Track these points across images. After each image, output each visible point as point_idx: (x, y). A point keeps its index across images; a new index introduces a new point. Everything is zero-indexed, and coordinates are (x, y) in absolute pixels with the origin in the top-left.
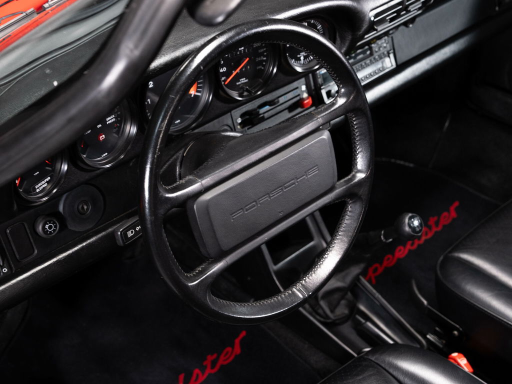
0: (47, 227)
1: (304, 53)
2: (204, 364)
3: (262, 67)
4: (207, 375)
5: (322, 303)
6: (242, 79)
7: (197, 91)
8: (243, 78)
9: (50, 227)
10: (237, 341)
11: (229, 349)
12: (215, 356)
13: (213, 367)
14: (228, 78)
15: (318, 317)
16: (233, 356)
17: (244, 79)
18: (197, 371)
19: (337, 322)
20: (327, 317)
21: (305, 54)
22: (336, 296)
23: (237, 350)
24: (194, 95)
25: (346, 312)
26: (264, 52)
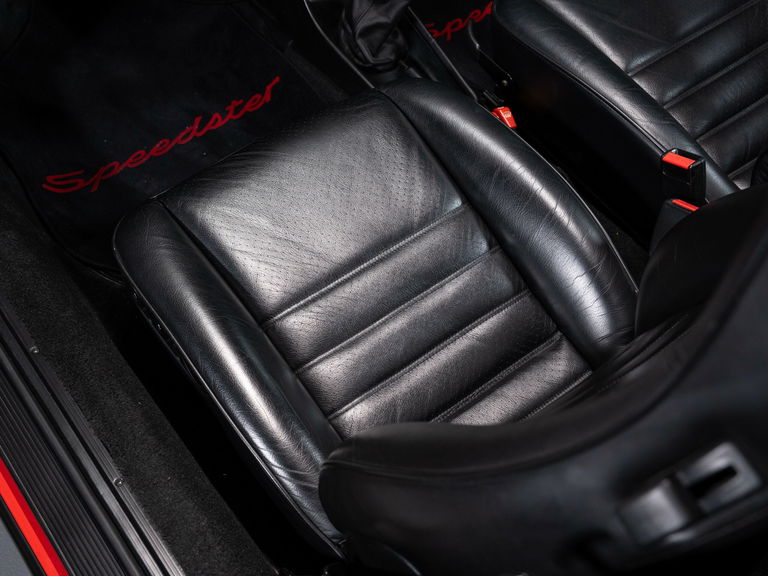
2: (227, 109)
4: (227, 120)
5: (360, 42)
10: (269, 88)
11: (258, 96)
12: (241, 101)
13: (236, 113)
15: (357, 61)
16: (261, 104)
18: (217, 115)
19: (380, 68)
20: (367, 61)
22: (378, 35)
23: (267, 97)
25: (392, 58)
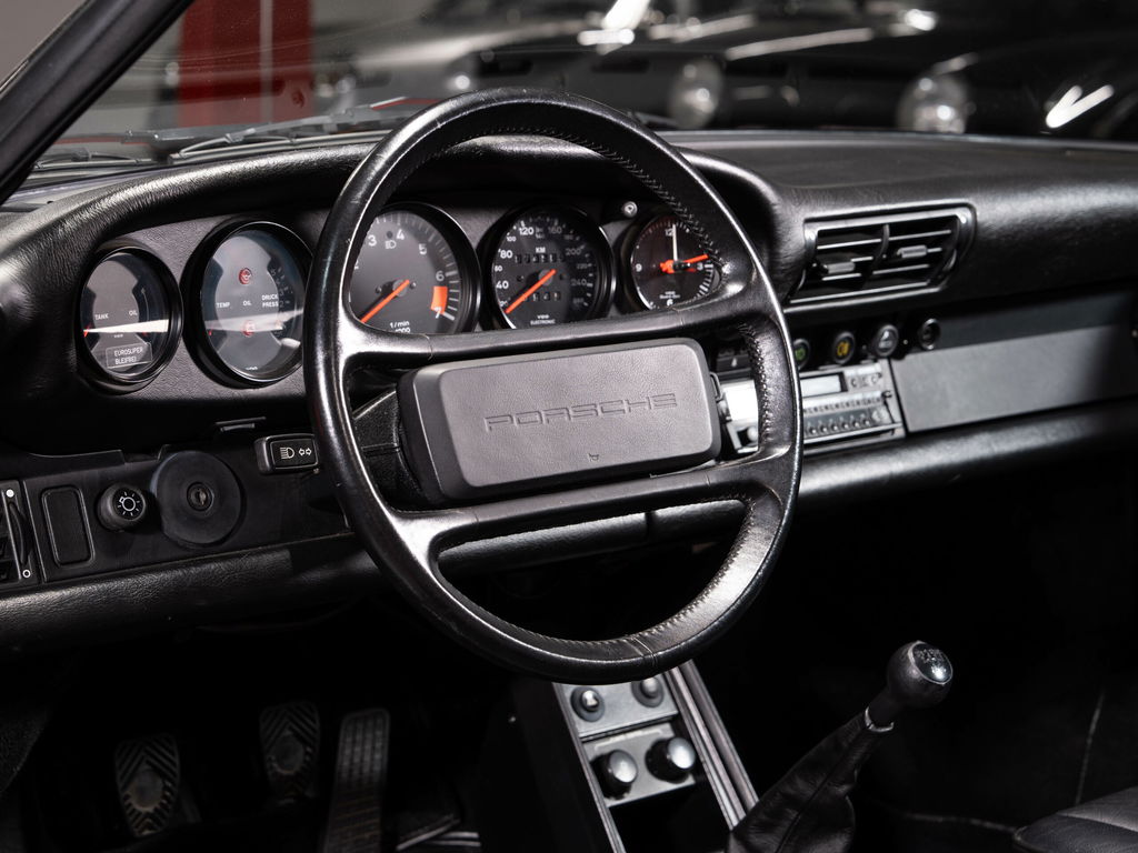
0: (122, 500)
1: (673, 293)
3: (586, 301)
6: (543, 317)
7: (447, 310)
8: (545, 314)
9: (129, 504)
14: (511, 303)
17: (547, 317)
21: (675, 297)
24: (441, 316)
26: (588, 270)
